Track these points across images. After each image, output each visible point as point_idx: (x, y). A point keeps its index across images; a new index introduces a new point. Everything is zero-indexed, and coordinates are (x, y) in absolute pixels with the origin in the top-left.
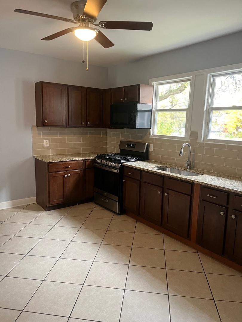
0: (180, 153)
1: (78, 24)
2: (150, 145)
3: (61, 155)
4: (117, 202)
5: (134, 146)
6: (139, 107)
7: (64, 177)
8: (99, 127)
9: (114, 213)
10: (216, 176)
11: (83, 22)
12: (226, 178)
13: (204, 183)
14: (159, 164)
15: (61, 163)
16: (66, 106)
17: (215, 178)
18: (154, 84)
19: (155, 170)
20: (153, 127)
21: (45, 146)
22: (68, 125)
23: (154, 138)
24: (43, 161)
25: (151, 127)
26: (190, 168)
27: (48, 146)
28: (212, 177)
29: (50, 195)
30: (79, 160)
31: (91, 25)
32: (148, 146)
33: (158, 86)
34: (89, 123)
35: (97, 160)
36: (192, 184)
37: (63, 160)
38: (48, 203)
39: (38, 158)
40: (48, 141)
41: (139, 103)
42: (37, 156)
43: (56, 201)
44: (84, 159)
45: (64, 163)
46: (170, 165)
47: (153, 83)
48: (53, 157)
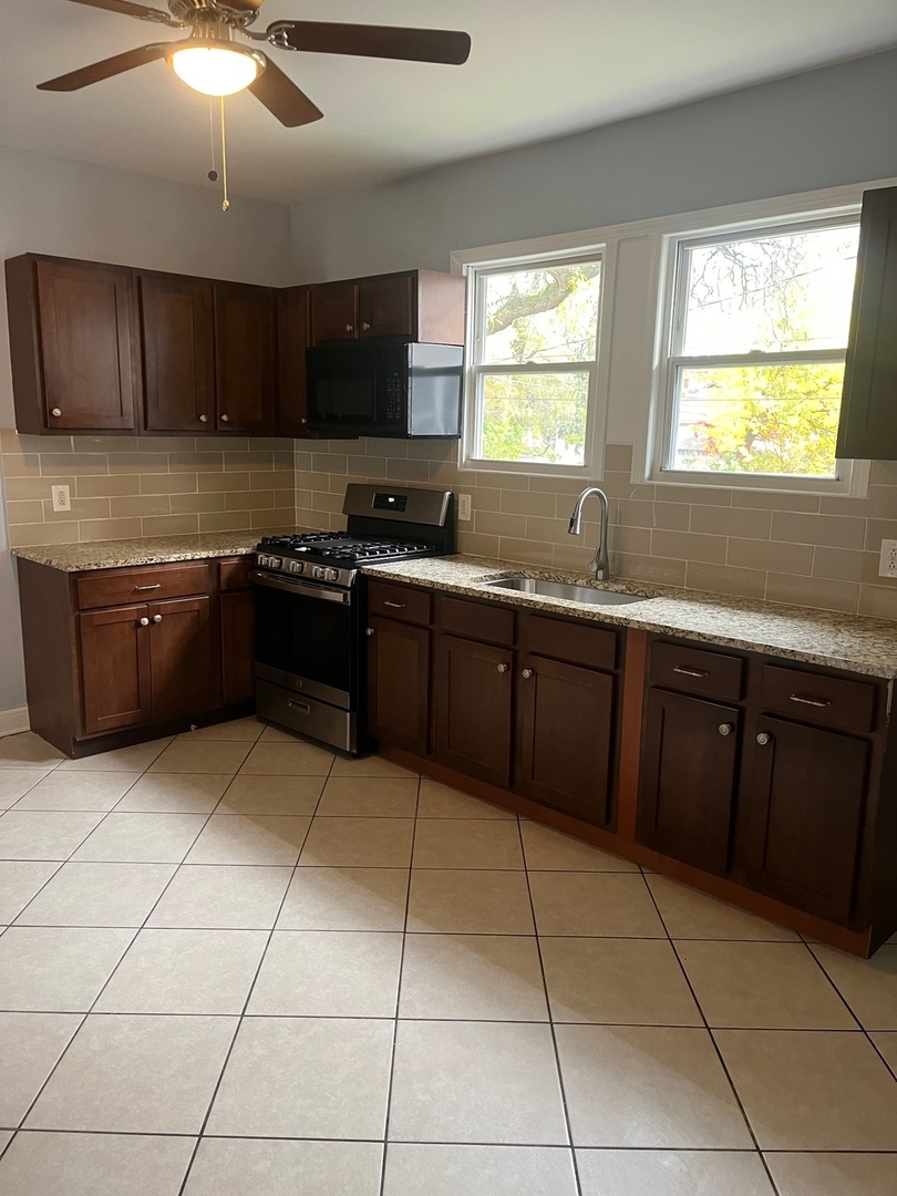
0: (572, 523)
1: (185, 31)
2: (462, 497)
3: (122, 542)
4: (348, 711)
5: (401, 503)
6: (418, 356)
7: (139, 624)
8: (264, 435)
9: (337, 751)
10: (697, 601)
11: (207, 24)
12: (733, 608)
13: (661, 626)
14: (495, 568)
15: (125, 572)
16: (133, 351)
17: (696, 607)
18: (469, 269)
19: (483, 587)
20: (469, 431)
21: (57, 508)
22: (146, 425)
23: (474, 473)
24: (52, 568)
25: (460, 431)
26: (606, 578)
27: (67, 507)
28: (685, 605)
29: (86, 694)
30: (193, 560)
31: (236, 35)
32: (453, 501)
33: (484, 277)
34: (225, 418)
35: (263, 559)
36: (618, 632)
37: (133, 562)
38: (79, 729)
39: (30, 556)
40: (66, 488)
41: (416, 342)
42: (27, 549)
43: (110, 718)
44: (211, 555)
45: (134, 572)
46: (534, 568)
47: (464, 266)
48: (91, 549)
